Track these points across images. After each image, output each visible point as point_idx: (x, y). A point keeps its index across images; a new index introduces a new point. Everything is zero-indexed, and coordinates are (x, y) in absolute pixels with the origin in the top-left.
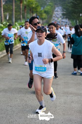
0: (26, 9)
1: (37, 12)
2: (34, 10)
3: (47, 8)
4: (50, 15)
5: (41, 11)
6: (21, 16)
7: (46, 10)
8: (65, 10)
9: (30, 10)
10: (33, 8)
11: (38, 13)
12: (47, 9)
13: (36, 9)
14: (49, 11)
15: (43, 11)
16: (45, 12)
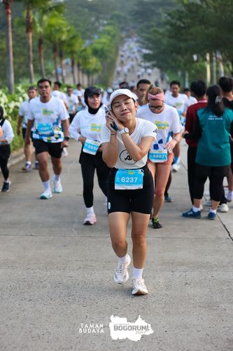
0: (42, 46)
1: (72, 53)
2: (65, 49)
3: (101, 41)
4: (109, 60)
5: (85, 50)
6: (32, 66)
7: (99, 46)
8: (150, 45)
9: (55, 50)
10: (62, 43)
11: (75, 56)
12: (100, 43)
13: (70, 45)
14: (106, 48)
15: (89, 51)
16: (95, 52)
